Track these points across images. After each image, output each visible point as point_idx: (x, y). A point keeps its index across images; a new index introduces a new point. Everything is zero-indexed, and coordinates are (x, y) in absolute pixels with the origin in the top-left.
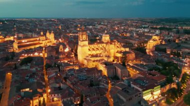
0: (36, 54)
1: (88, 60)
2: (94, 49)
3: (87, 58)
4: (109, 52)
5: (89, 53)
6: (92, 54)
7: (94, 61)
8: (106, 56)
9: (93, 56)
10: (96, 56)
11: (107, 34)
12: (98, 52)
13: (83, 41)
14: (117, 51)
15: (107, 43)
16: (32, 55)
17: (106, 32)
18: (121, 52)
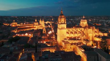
0: (26, 34)
1: (66, 43)
2: (72, 33)
3: (65, 40)
4: (87, 36)
5: (68, 35)
6: (70, 37)
7: (72, 44)
8: (84, 40)
9: (71, 39)
10: (74, 39)
11: (84, 19)
12: (76, 35)
13: (61, 24)
14: (95, 35)
15: (85, 28)
16: (23, 35)
17: (84, 17)
18: (99, 37)
